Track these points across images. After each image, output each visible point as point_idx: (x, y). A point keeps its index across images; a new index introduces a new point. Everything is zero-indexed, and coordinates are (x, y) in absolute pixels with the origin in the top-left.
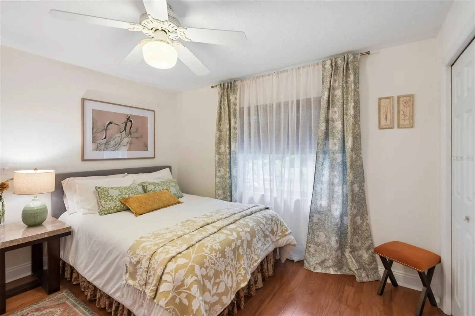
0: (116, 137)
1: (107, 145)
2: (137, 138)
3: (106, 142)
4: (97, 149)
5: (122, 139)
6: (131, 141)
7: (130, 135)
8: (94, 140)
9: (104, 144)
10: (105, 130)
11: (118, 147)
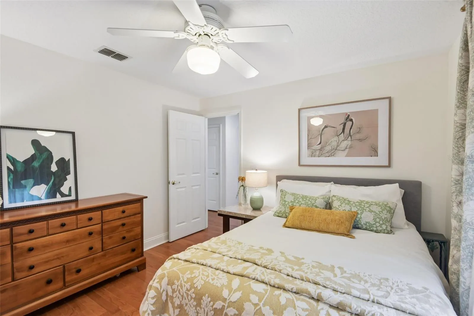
0: (331, 142)
1: (321, 150)
2: (360, 140)
3: (321, 148)
4: (312, 155)
5: (339, 143)
6: (351, 145)
7: (350, 137)
8: (309, 146)
9: (319, 150)
10: (320, 135)
11: (335, 153)
